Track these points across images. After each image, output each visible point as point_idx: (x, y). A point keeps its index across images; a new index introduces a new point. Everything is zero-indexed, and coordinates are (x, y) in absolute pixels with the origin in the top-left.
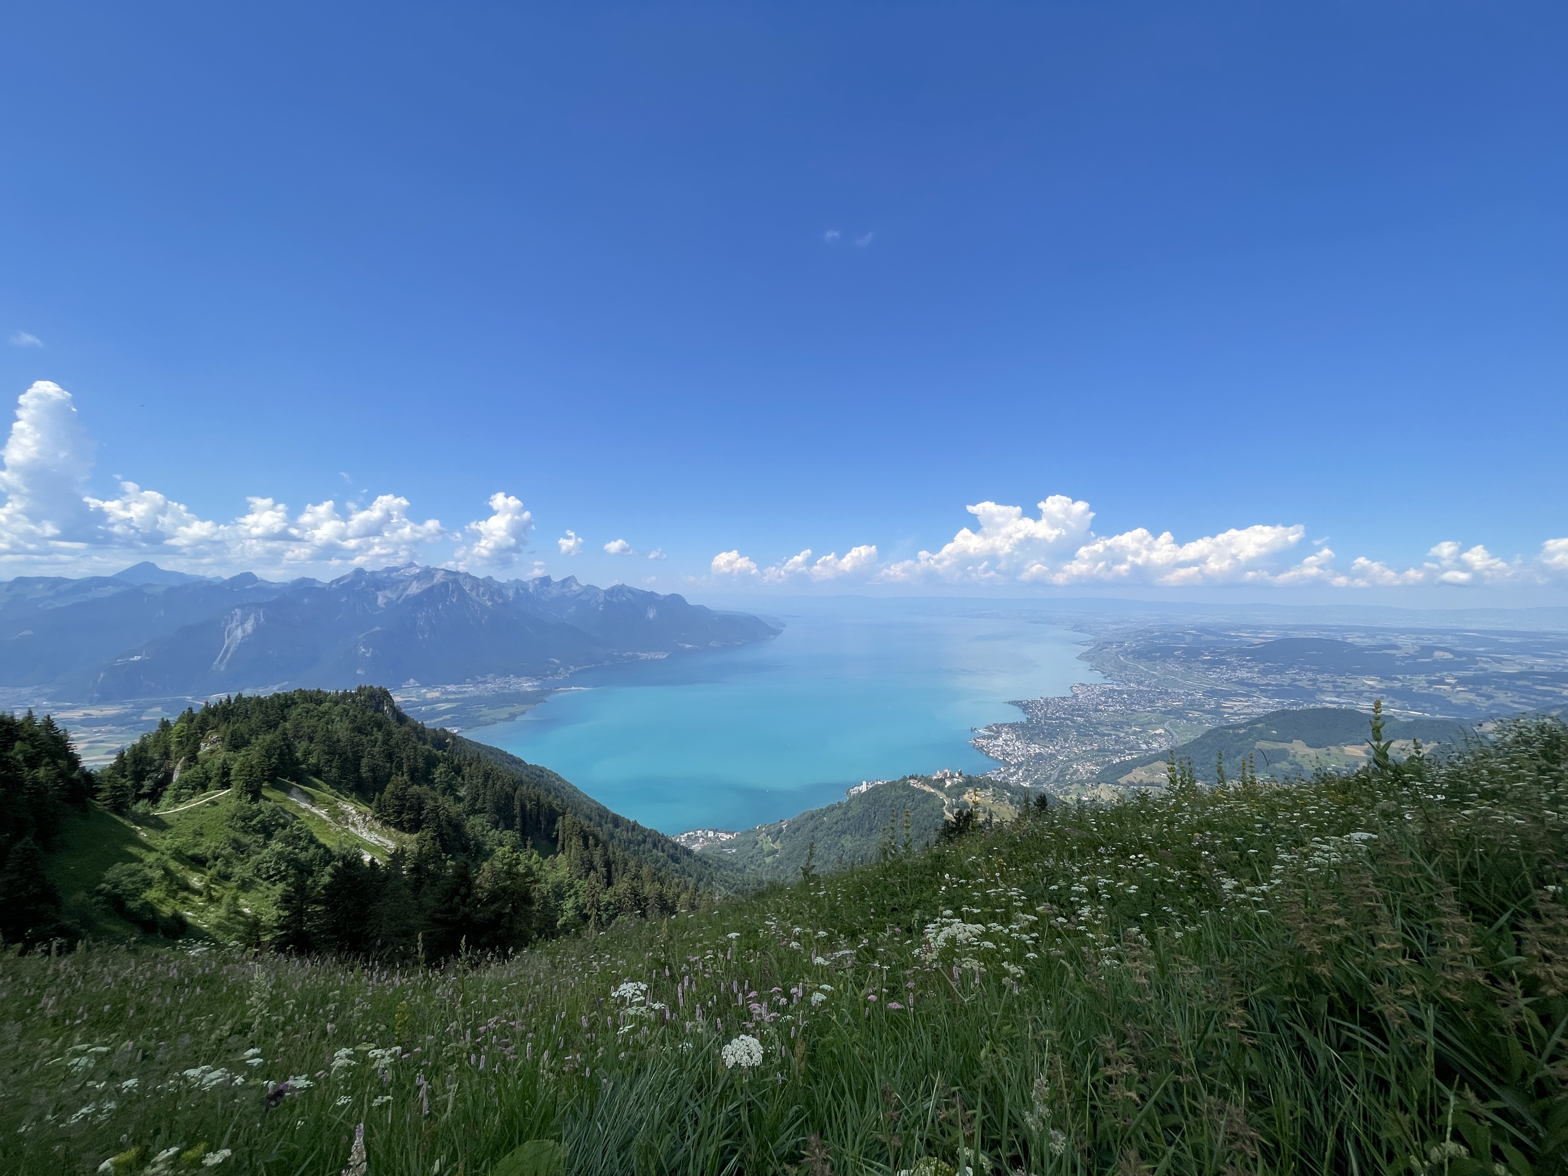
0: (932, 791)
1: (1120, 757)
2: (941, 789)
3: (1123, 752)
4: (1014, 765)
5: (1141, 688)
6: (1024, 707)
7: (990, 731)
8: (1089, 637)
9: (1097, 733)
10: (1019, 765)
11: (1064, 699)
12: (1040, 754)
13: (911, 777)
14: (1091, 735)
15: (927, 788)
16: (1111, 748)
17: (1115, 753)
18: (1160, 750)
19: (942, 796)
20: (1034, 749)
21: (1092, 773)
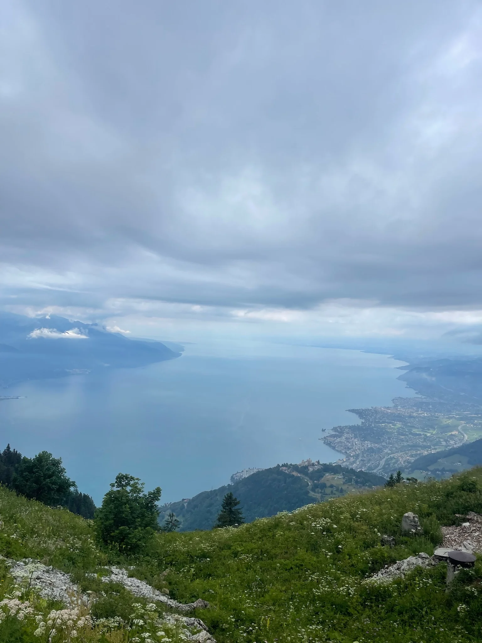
0: (299, 475)
1: (427, 451)
2: (306, 474)
3: (429, 447)
4: (353, 456)
5: (442, 401)
6: (360, 413)
7: (335, 432)
8: (405, 364)
9: (411, 433)
10: (357, 456)
11: (388, 408)
12: (372, 448)
13: (283, 466)
14: (407, 435)
15: (295, 474)
16: (421, 444)
17: (424, 447)
18: (455, 446)
19: (306, 479)
20: (368, 444)
21: (409, 462)
